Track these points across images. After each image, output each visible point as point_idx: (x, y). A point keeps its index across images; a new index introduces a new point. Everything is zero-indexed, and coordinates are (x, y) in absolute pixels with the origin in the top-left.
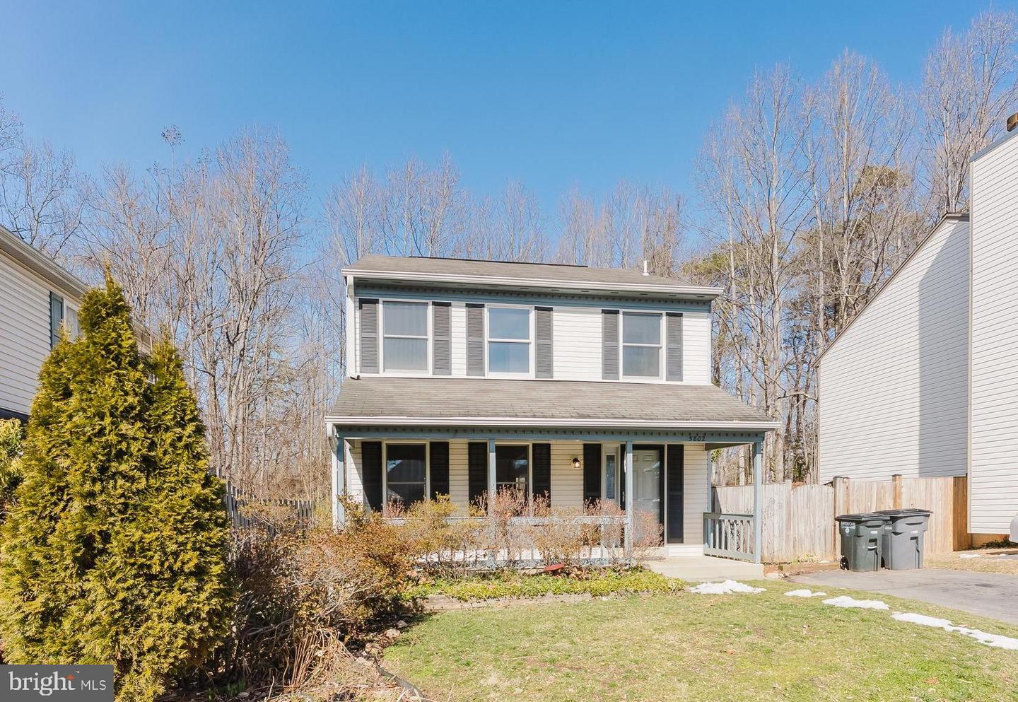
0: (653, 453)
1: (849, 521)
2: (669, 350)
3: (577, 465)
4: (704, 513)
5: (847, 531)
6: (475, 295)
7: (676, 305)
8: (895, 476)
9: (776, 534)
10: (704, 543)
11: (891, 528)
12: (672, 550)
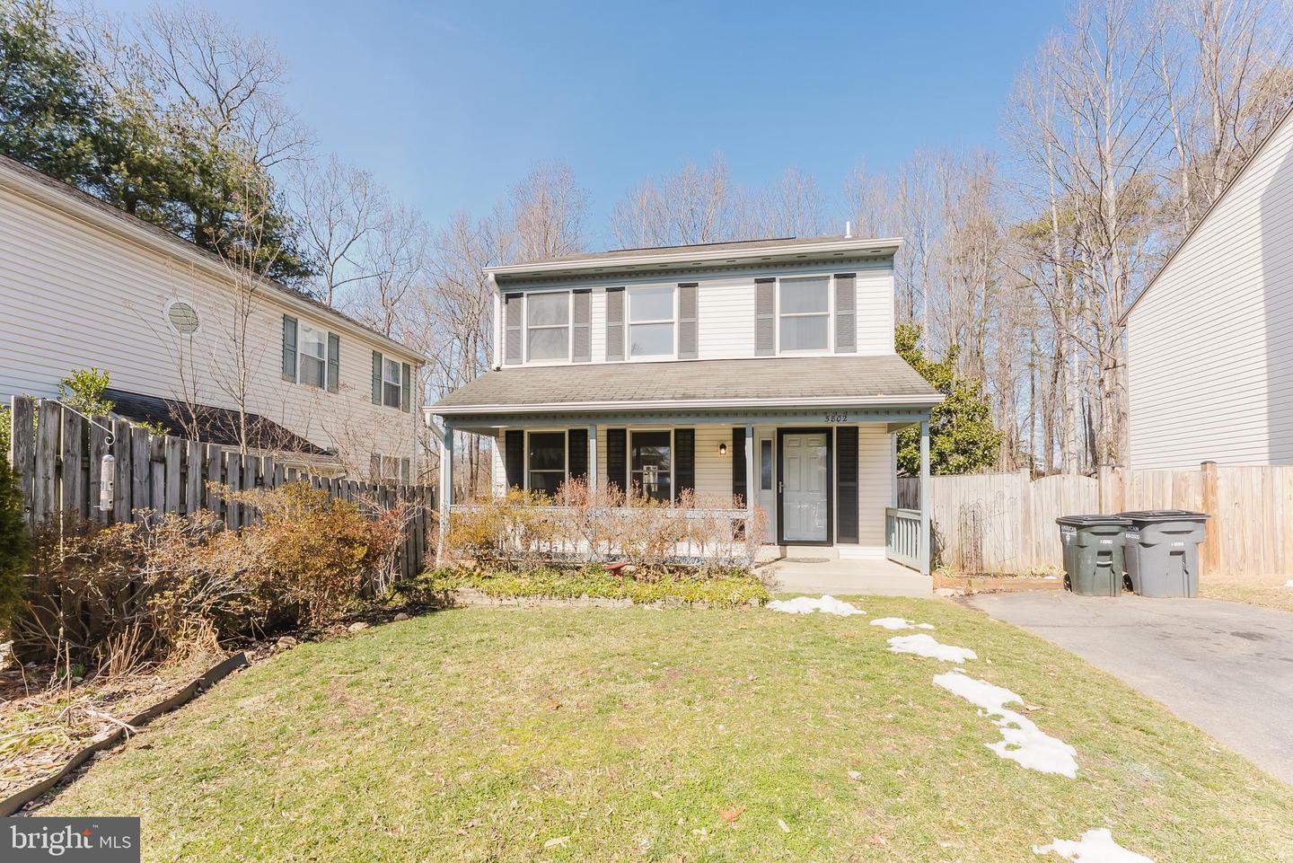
0: (822, 437)
1: (1069, 525)
2: (839, 318)
3: (723, 451)
4: (887, 509)
5: (1068, 539)
6: (615, 278)
7: (846, 264)
8: (1205, 463)
9: (1008, 537)
10: (887, 545)
11: (1137, 537)
12: (844, 551)
